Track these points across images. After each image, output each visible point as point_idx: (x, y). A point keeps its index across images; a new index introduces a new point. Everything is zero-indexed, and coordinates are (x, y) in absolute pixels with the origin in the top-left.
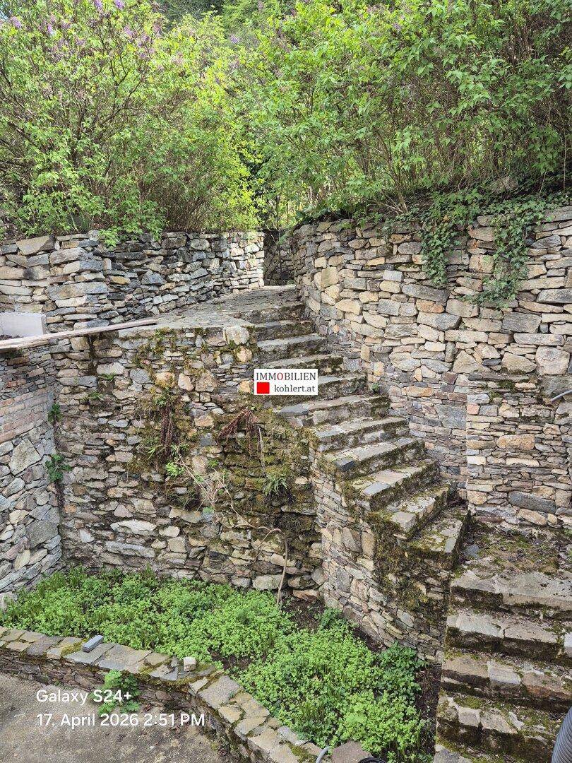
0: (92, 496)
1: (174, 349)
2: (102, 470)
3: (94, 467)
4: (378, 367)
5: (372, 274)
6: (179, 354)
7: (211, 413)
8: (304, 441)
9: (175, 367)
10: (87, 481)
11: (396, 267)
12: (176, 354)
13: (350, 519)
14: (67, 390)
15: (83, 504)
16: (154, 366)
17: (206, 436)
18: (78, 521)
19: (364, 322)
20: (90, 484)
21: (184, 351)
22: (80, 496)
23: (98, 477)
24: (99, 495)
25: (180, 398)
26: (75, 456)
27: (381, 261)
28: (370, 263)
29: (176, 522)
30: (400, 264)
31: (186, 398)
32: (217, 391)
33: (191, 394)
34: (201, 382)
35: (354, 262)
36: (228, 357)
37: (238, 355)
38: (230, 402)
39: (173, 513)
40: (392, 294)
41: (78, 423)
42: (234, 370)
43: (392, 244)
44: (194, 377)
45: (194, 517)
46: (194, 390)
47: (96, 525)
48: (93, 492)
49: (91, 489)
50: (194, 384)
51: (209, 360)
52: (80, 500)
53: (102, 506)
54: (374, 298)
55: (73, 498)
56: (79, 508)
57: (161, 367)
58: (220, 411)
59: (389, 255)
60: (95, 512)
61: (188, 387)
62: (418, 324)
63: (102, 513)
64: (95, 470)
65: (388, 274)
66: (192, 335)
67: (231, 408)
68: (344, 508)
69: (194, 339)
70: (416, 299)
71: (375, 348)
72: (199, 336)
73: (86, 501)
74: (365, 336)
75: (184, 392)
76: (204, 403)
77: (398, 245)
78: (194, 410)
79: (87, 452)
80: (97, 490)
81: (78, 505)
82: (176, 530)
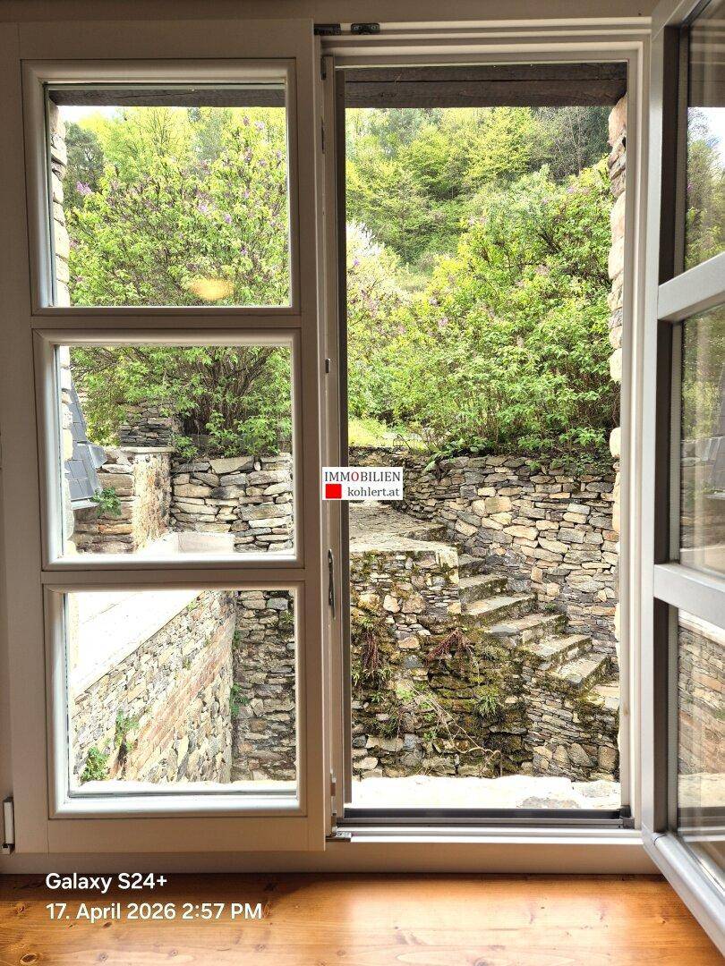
0: (274, 731)
1: (382, 570)
2: (289, 700)
3: (277, 698)
4: (552, 588)
5: (554, 506)
6: (387, 576)
7: (417, 635)
8: (517, 660)
9: (381, 590)
10: (268, 713)
11: (583, 501)
12: (383, 576)
13: (582, 735)
14: (252, 614)
15: (262, 741)
16: (358, 588)
17: (410, 658)
18: (253, 761)
19: (539, 546)
20: (273, 717)
21: (393, 574)
22: (260, 732)
23: (283, 708)
24: (283, 728)
25: (384, 620)
26: (256, 686)
27: (567, 496)
28: (552, 496)
29: (373, 752)
30: (588, 500)
31: (390, 620)
32: (425, 613)
33: (396, 616)
34: (409, 603)
35: (534, 495)
36: (438, 579)
37: (451, 577)
38: (438, 623)
39: (371, 743)
40: (576, 524)
41: (262, 648)
42: (444, 592)
43: (580, 483)
44: (402, 598)
45: (396, 745)
46: (400, 612)
47: (277, 764)
48: (275, 726)
49: (272, 722)
50: (401, 606)
51: (419, 582)
52: (258, 736)
53: (285, 742)
54: (555, 526)
55: (248, 735)
56: (255, 746)
57: (365, 589)
58: (426, 632)
59: (576, 491)
60: (276, 749)
61: (394, 609)
62: (602, 551)
63: (285, 749)
64: (279, 701)
65: (573, 507)
66: (403, 557)
67: (439, 629)
68: (576, 725)
69: (404, 561)
70: (602, 529)
71: (551, 571)
72: (409, 559)
73: (267, 737)
74: (538, 560)
75: (390, 613)
76: (408, 625)
77: (587, 484)
78: (398, 632)
79: (271, 680)
80: (281, 723)
81: (256, 742)
82: (374, 761)
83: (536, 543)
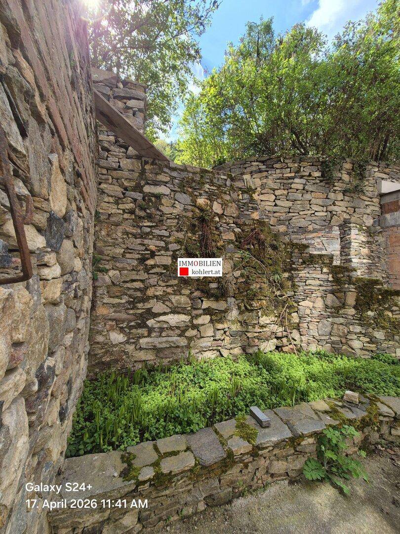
0: (130, 296)
1: (212, 183)
2: (143, 272)
3: (133, 270)
5: (285, 181)
6: (215, 188)
7: (233, 231)
8: (289, 250)
9: (211, 197)
10: (125, 282)
11: (302, 177)
12: (212, 187)
13: (334, 287)
14: (111, 200)
15: (119, 304)
16: (195, 193)
17: (230, 246)
18: (110, 323)
19: (276, 205)
20: (129, 285)
21: (219, 187)
22: (117, 297)
23: (138, 278)
24: (139, 294)
25: (213, 218)
26: (114, 258)
27: (293, 175)
28: (285, 175)
29: (208, 311)
30: (305, 176)
31: (217, 219)
32: (238, 217)
33: (221, 216)
34: (228, 209)
35: (274, 175)
36: (246, 196)
37: (253, 195)
38: (245, 225)
39: (206, 305)
40: (297, 190)
41: (120, 229)
42: (249, 205)
43: (301, 167)
44: (224, 205)
45: (221, 305)
46: (223, 214)
47: (133, 324)
48: (131, 292)
49: (129, 289)
50: (224, 210)
51: (234, 195)
52: (117, 301)
53: (140, 305)
54: (285, 192)
55: (106, 300)
56: (112, 310)
57: (201, 195)
58: (237, 230)
59: (298, 171)
60: (131, 312)
61: (220, 211)
62: (310, 205)
63: (140, 311)
64: (136, 272)
65: (297, 180)
66: (225, 177)
67: (247, 229)
68: (331, 282)
69: (226, 180)
70: (312, 192)
71: (282, 218)
72: (229, 179)
73: (123, 301)
74: (274, 212)
75: (218, 214)
76: (228, 224)
77: (304, 167)
78: (221, 228)
79: (128, 255)
80: (136, 290)
81: (114, 305)
82: (208, 317)
83: (274, 203)
